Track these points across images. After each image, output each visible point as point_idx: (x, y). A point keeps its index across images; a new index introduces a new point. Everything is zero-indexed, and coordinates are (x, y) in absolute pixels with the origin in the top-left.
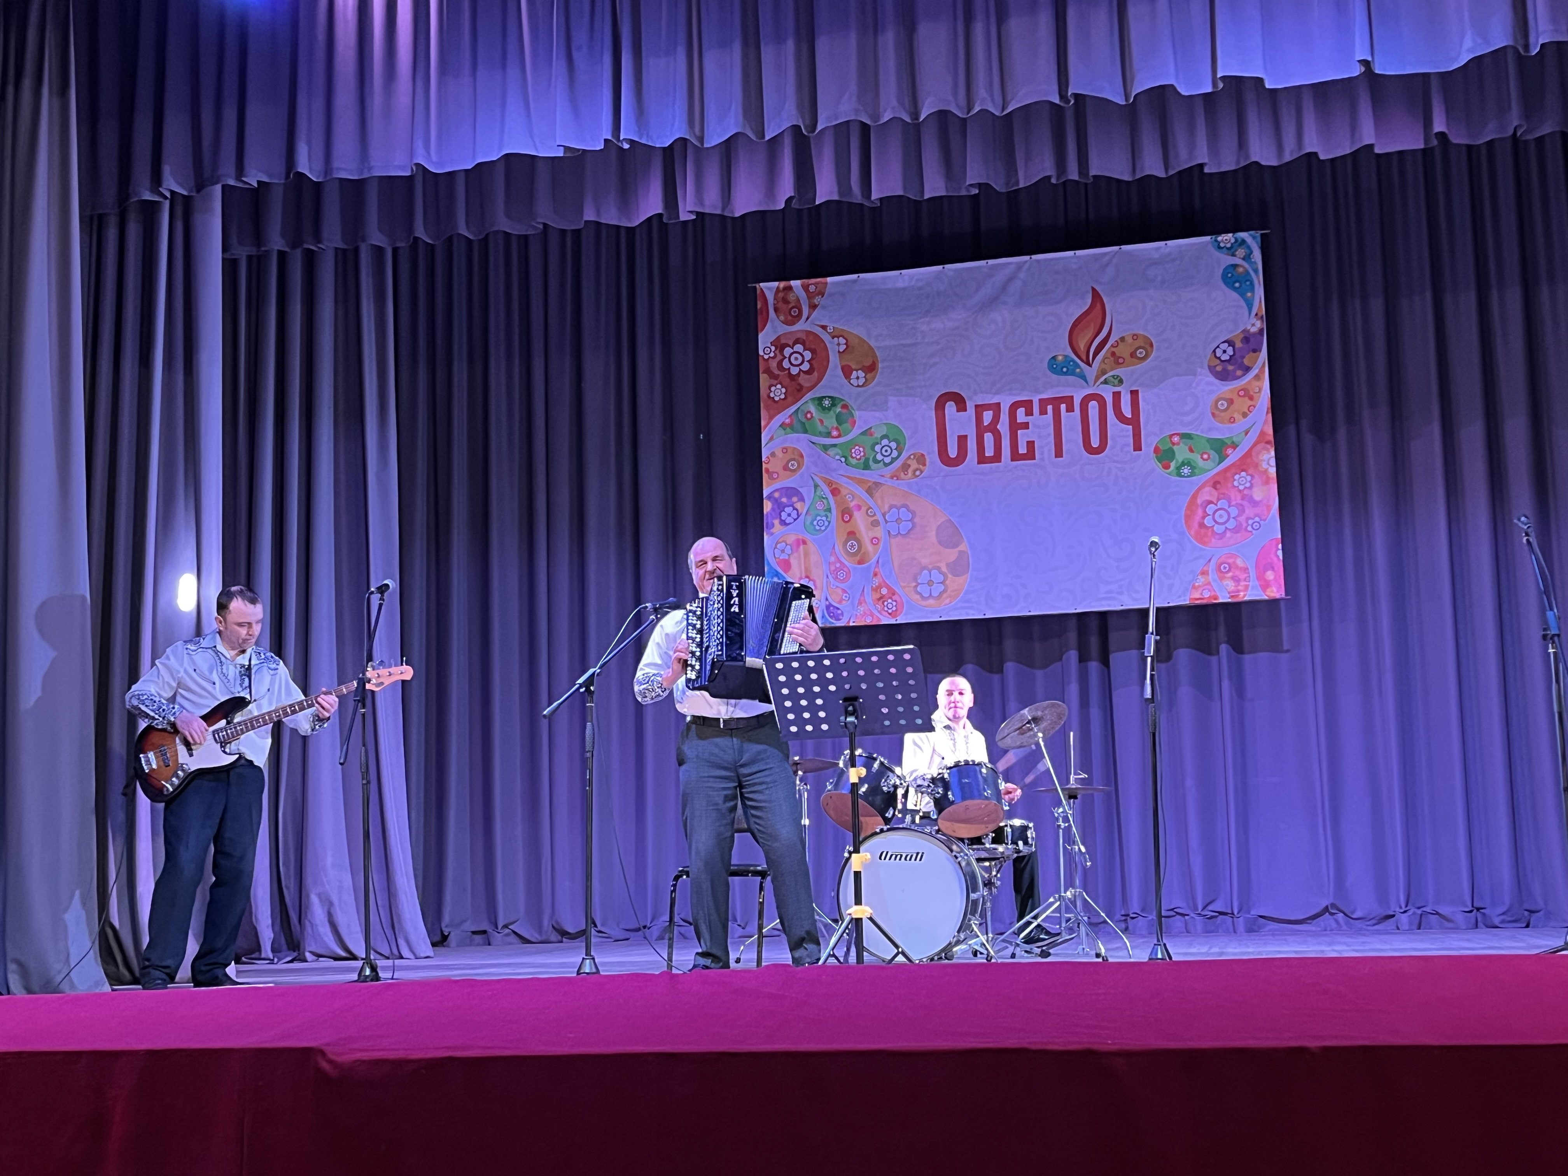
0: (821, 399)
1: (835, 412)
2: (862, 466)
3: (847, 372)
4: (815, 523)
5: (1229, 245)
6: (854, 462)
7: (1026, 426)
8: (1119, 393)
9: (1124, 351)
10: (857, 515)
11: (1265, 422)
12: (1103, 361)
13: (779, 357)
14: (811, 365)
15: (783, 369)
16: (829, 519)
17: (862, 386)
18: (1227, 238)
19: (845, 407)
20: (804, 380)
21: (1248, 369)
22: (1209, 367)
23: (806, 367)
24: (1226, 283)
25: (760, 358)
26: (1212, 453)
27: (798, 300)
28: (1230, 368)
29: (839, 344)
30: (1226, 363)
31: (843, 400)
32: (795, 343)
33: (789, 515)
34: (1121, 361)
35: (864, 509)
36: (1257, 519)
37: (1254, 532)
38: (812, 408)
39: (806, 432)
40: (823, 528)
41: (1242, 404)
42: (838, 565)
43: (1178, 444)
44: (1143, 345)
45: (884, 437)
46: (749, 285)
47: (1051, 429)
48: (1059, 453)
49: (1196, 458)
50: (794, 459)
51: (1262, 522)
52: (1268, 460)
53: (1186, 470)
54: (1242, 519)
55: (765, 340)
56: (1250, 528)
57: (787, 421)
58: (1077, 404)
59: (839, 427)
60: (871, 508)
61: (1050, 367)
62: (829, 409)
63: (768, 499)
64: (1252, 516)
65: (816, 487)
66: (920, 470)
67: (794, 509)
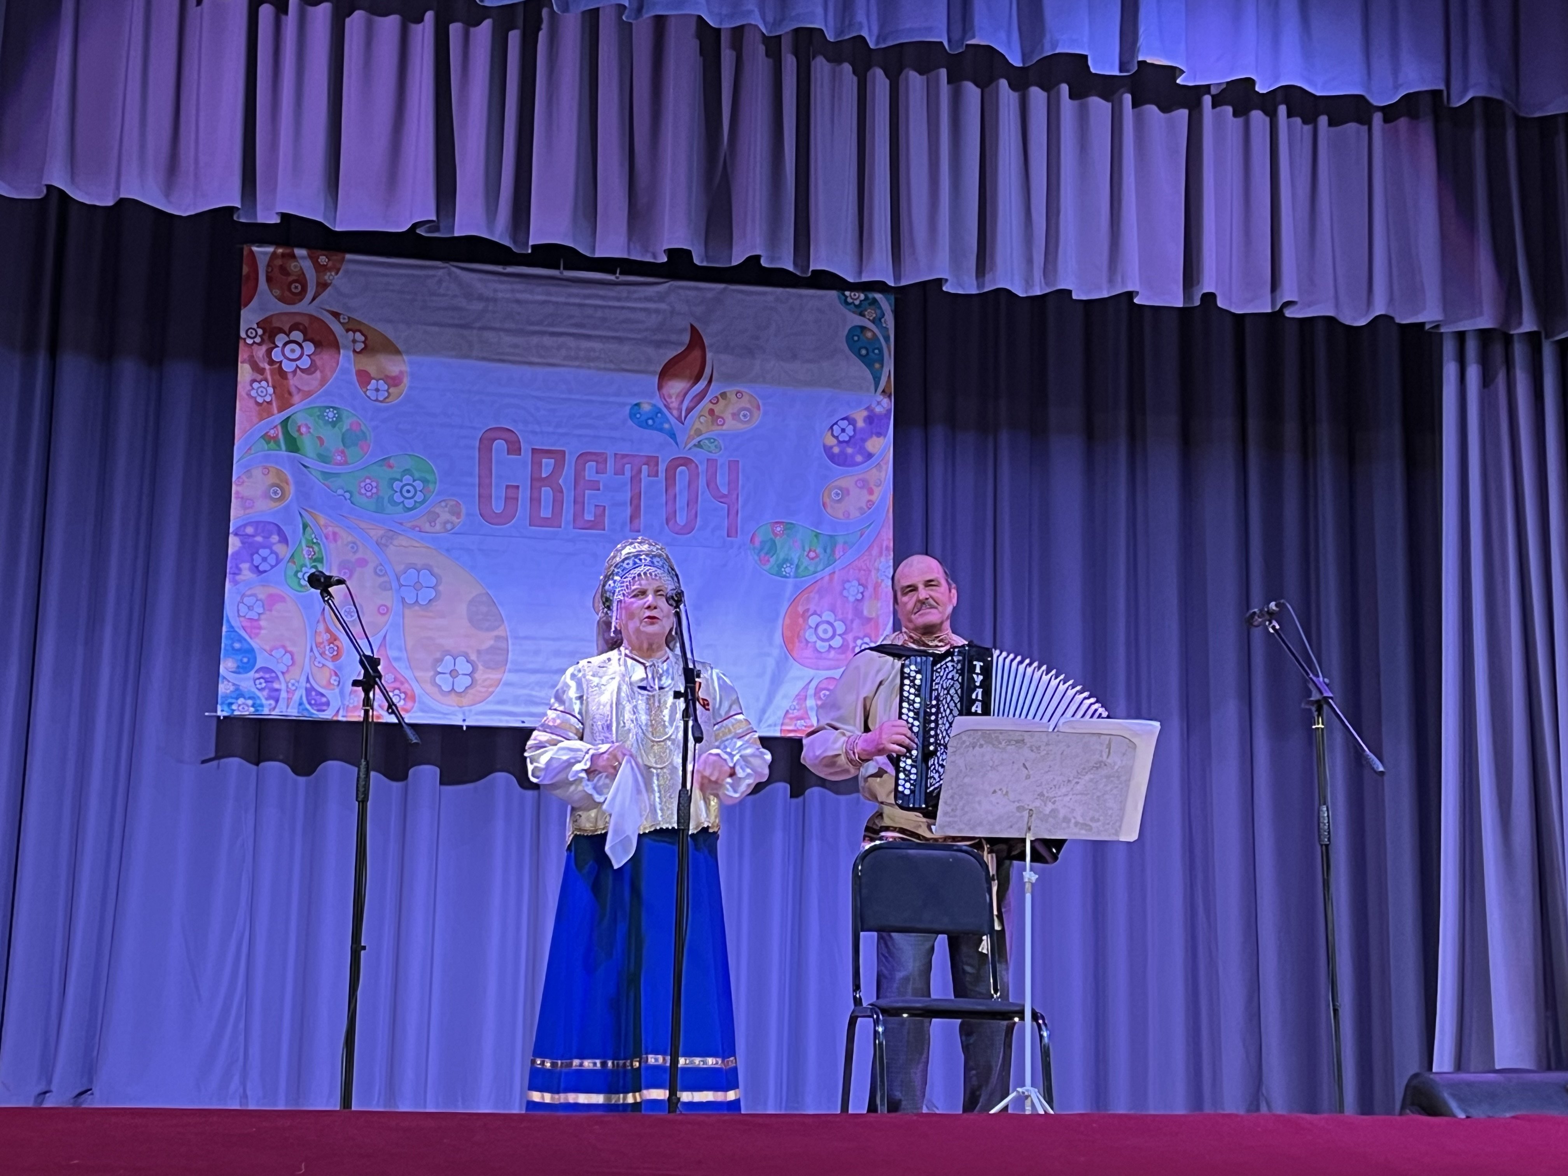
2: (373, 507)
3: (363, 379)
5: (857, 302)
7: (595, 485)
8: (715, 461)
11: (886, 518)
12: (699, 417)
13: (268, 345)
14: (313, 361)
17: (381, 402)
21: (868, 456)
23: (305, 363)
24: (851, 348)
25: (241, 342)
26: (820, 551)
27: (303, 273)
28: (849, 450)
29: (354, 341)
30: (845, 445)
32: (292, 329)
33: (264, 559)
34: (719, 421)
45: (407, 472)
47: (627, 495)
52: (884, 569)
53: (788, 569)
54: (850, 637)
55: (249, 318)
57: (272, 432)
58: (662, 467)
59: (346, 450)
60: (381, 565)
61: (632, 416)
62: (334, 424)
63: (236, 534)
64: (861, 635)
65: (305, 526)
66: (452, 523)
67: (272, 552)
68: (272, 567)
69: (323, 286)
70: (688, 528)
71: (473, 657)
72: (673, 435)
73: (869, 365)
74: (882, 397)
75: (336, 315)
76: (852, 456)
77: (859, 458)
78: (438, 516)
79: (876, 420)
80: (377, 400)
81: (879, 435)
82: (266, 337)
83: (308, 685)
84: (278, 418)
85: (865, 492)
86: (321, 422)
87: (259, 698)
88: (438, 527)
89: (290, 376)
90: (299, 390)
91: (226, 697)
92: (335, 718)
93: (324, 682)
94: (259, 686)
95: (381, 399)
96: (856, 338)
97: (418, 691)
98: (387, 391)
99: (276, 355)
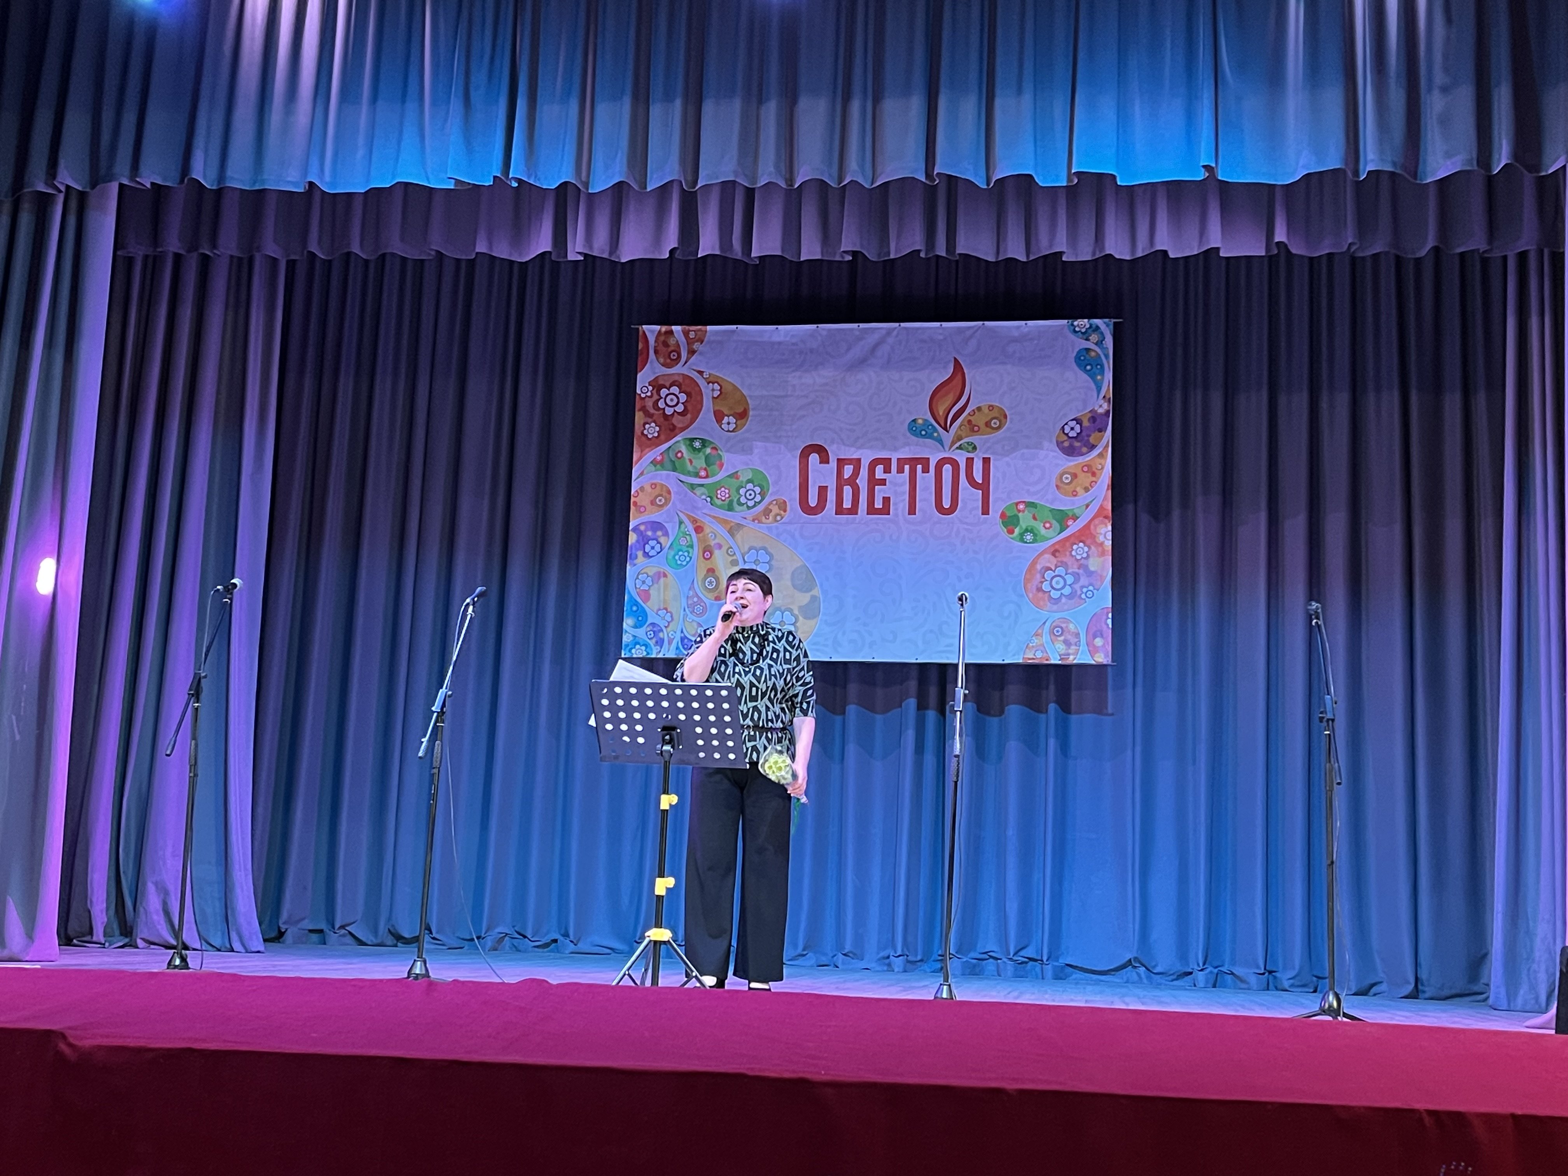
0: (692, 440)
1: (704, 453)
2: (726, 508)
3: (719, 416)
4: (677, 557)
5: (1083, 330)
6: (719, 502)
7: (883, 482)
8: (973, 458)
9: (979, 420)
10: (717, 552)
11: (1105, 499)
12: (960, 427)
13: (656, 397)
14: (685, 407)
15: (659, 409)
16: (690, 555)
17: (731, 432)
18: (1082, 323)
19: (715, 449)
20: (676, 420)
21: (1093, 447)
22: (1057, 442)
23: (680, 408)
24: (1079, 365)
25: (637, 397)
26: (1054, 522)
27: (679, 346)
28: (1077, 444)
29: (713, 390)
30: (1074, 440)
31: (713, 443)
32: (671, 385)
33: (653, 548)
34: (976, 428)
35: (725, 548)
36: (1091, 588)
37: (1087, 600)
38: (683, 449)
39: (674, 469)
40: (684, 563)
41: (1084, 479)
42: (695, 599)
43: (1023, 511)
44: (997, 415)
45: (749, 481)
46: (632, 326)
47: (907, 487)
48: (912, 511)
49: (1039, 526)
50: (661, 495)
51: (1095, 591)
52: (1105, 533)
53: (1029, 537)
54: (1077, 587)
55: (643, 380)
56: (1083, 596)
57: (658, 458)
58: (932, 466)
60: (732, 548)
61: (910, 429)
63: (634, 530)
64: (1087, 584)
65: (681, 523)
66: (780, 515)
67: (658, 542)
68: (658, 553)
70: (952, 510)
71: (796, 612)
72: (941, 442)
73: (1093, 377)
74: (1102, 401)
75: (701, 373)
76: (1081, 447)
77: (1084, 450)
78: (771, 511)
79: (1098, 421)
80: (728, 431)
81: (1100, 430)
82: (654, 392)
83: (682, 635)
85: (1090, 475)
87: (649, 644)
88: (771, 519)
89: (670, 418)
91: (627, 646)
94: (649, 637)
95: (731, 430)
96: (1082, 358)
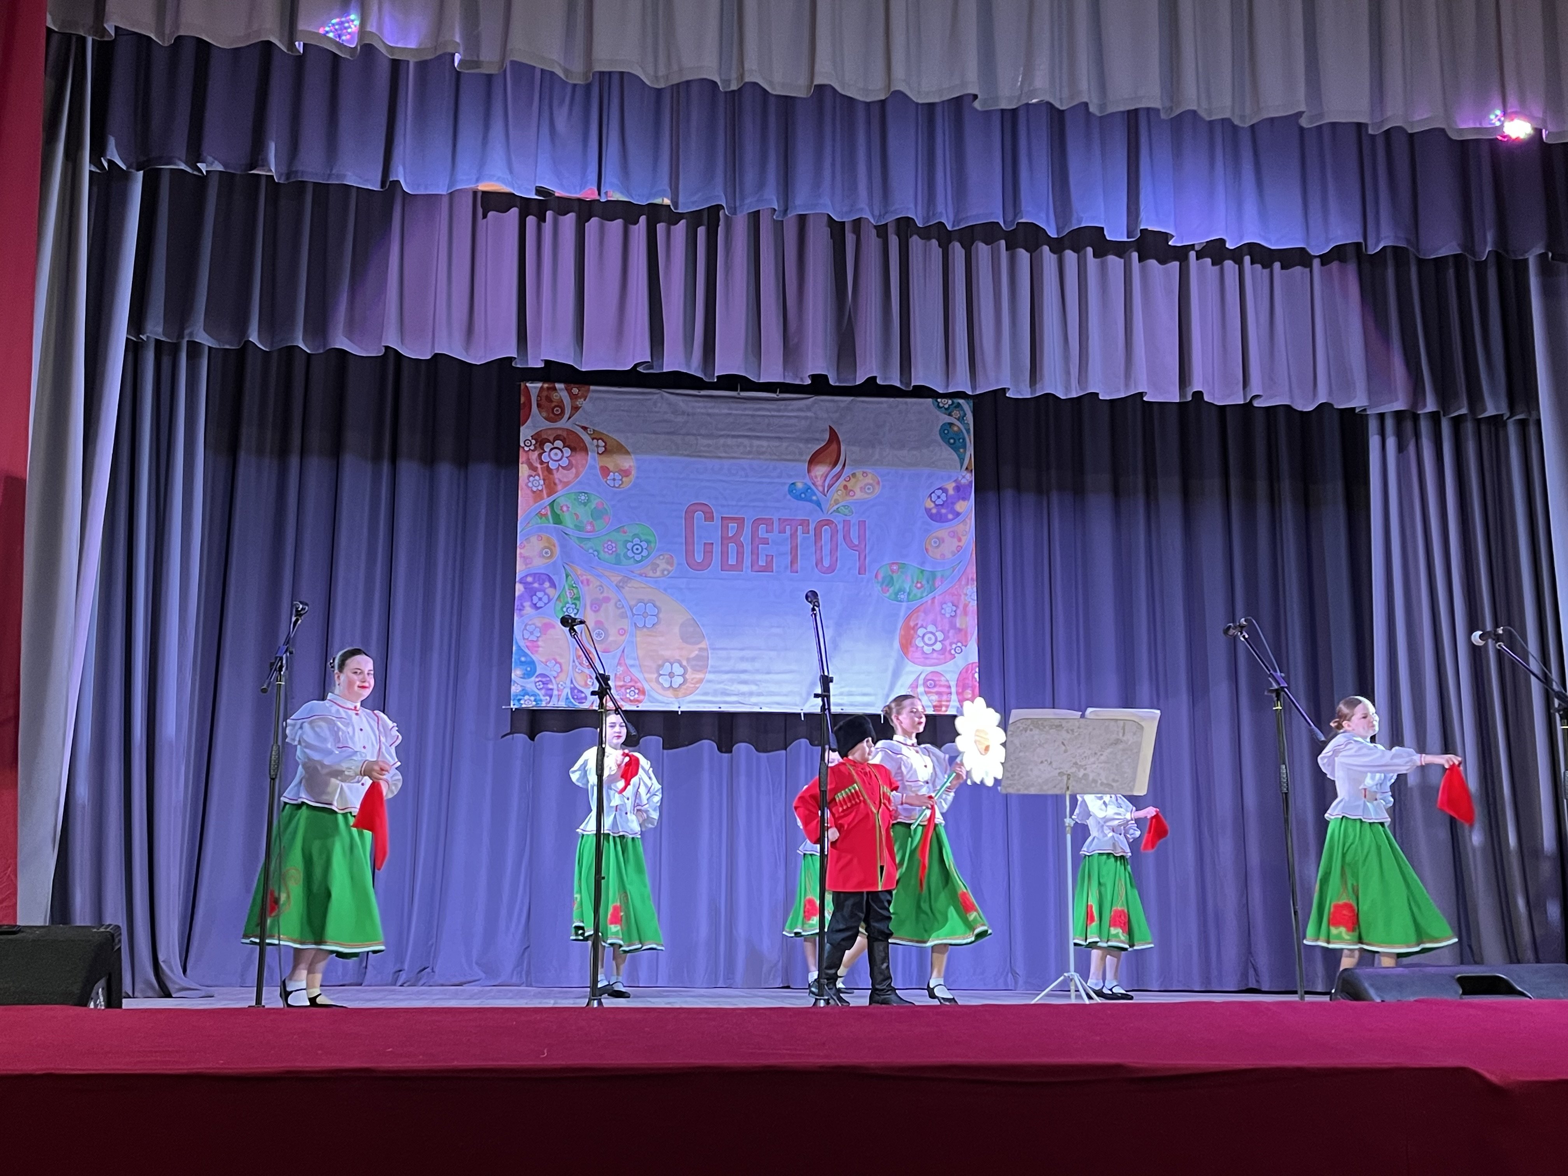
5: (946, 406)
7: (766, 542)
8: (850, 521)
10: (605, 605)
11: (970, 562)
12: (837, 491)
13: (539, 451)
14: (570, 461)
15: (542, 463)
17: (617, 488)
18: (945, 401)
21: (957, 514)
23: (565, 463)
24: (943, 438)
25: (521, 449)
27: (562, 402)
28: (943, 511)
29: (598, 446)
30: (940, 507)
32: (555, 439)
33: (540, 599)
35: (613, 601)
36: (959, 644)
37: (956, 655)
44: (871, 482)
47: (788, 547)
51: (963, 648)
52: (971, 594)
53: (902, 596)
54: (947, 643)
55: (526, 433)
56: (953, 652)
57: (543, 510)
58: (812, 527)
59: (594, 522)
60: (620, 601)
61: (790, 491)
62: (585, 504)
63: (520, 582)
64: (955, 641)
65: (567, 576)
66: (668, 570)
67: (546, 594)
68: (546, 604)
69: (575, 409)
70: (831, 569)
71: (685, 663)
72: (818, 503)
73: (956, 450)
74: (965, 472)
75: (585, 428)
76: (946, 515)
77: (950, 516)
78: (658, 565)
79: (962, 489)
80: (614, 487)
81: (964, 499)
82: (537, 445)
83: (572, 686)
84: (547, 501)
85: (955, 540)
86: (576, 503)
87: (539, 695)
88: (658, 573)
89: (555, 472)
90: (560, 481)
91: (516, 695)
92: (591, 708)
93: (583, 683)
94: (539, 687)
95: (617, 486)
96: (946, 432)
97: (647, 687)
98: (621, 480)
99: (545, 458)
